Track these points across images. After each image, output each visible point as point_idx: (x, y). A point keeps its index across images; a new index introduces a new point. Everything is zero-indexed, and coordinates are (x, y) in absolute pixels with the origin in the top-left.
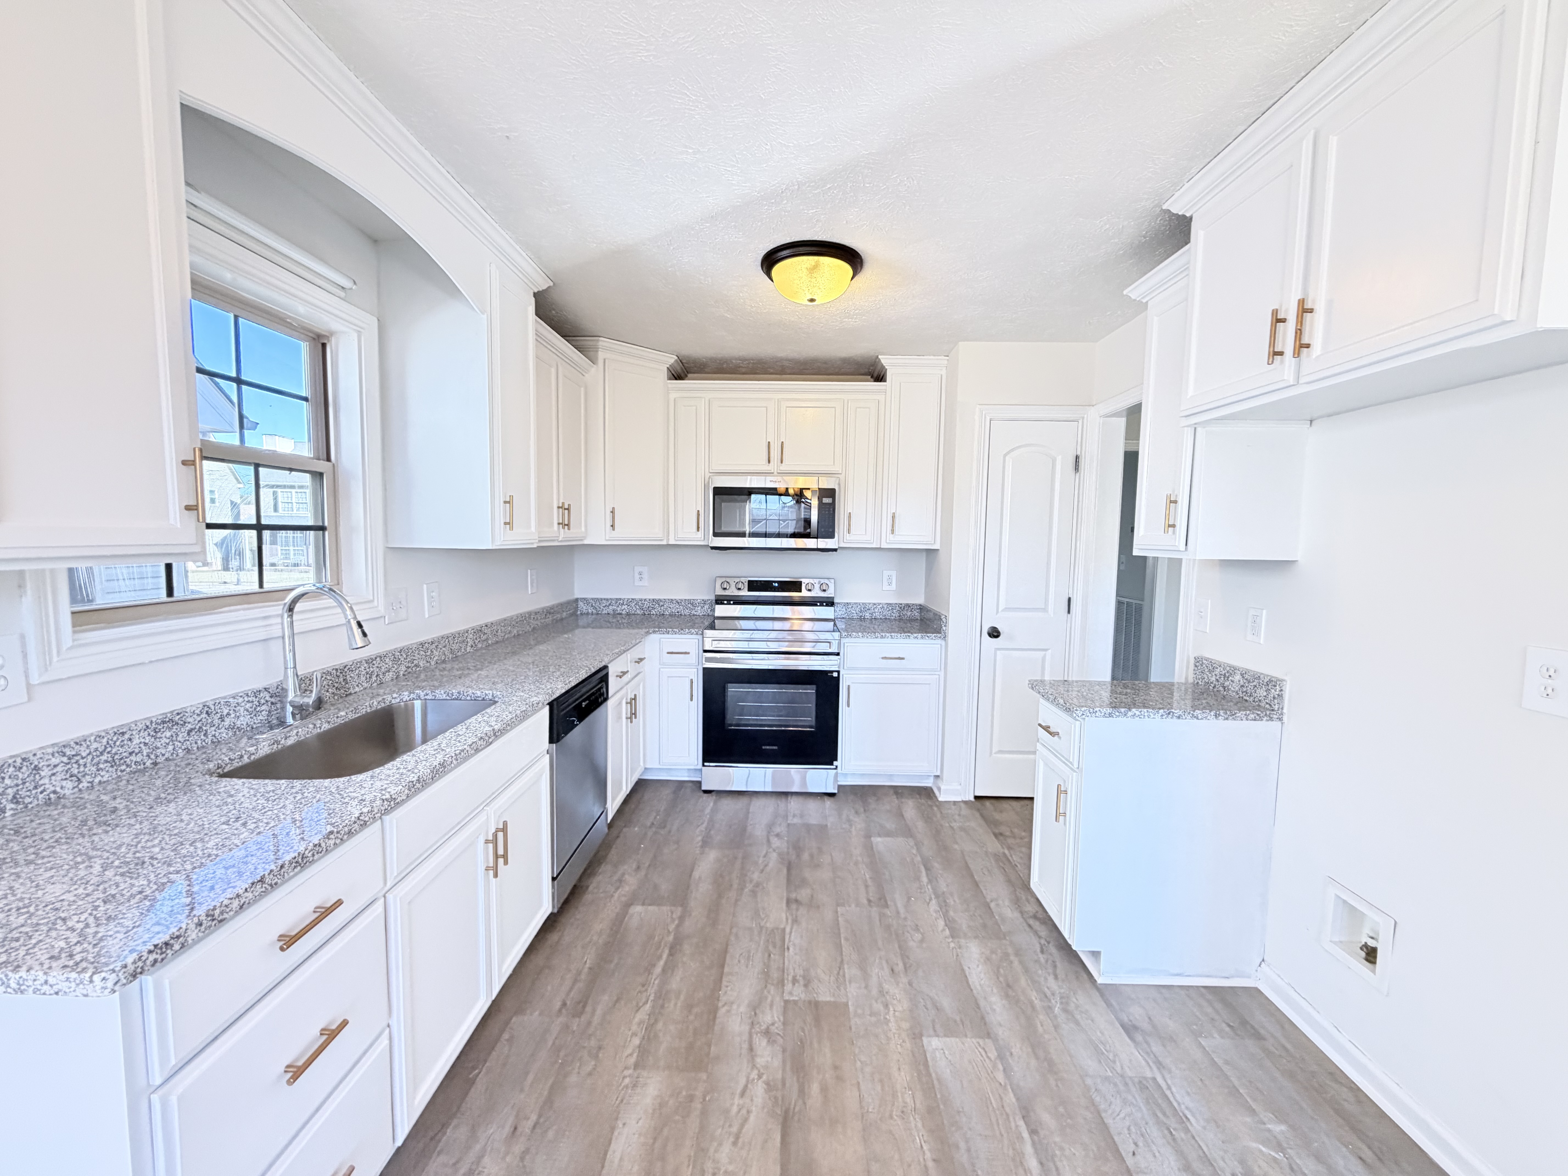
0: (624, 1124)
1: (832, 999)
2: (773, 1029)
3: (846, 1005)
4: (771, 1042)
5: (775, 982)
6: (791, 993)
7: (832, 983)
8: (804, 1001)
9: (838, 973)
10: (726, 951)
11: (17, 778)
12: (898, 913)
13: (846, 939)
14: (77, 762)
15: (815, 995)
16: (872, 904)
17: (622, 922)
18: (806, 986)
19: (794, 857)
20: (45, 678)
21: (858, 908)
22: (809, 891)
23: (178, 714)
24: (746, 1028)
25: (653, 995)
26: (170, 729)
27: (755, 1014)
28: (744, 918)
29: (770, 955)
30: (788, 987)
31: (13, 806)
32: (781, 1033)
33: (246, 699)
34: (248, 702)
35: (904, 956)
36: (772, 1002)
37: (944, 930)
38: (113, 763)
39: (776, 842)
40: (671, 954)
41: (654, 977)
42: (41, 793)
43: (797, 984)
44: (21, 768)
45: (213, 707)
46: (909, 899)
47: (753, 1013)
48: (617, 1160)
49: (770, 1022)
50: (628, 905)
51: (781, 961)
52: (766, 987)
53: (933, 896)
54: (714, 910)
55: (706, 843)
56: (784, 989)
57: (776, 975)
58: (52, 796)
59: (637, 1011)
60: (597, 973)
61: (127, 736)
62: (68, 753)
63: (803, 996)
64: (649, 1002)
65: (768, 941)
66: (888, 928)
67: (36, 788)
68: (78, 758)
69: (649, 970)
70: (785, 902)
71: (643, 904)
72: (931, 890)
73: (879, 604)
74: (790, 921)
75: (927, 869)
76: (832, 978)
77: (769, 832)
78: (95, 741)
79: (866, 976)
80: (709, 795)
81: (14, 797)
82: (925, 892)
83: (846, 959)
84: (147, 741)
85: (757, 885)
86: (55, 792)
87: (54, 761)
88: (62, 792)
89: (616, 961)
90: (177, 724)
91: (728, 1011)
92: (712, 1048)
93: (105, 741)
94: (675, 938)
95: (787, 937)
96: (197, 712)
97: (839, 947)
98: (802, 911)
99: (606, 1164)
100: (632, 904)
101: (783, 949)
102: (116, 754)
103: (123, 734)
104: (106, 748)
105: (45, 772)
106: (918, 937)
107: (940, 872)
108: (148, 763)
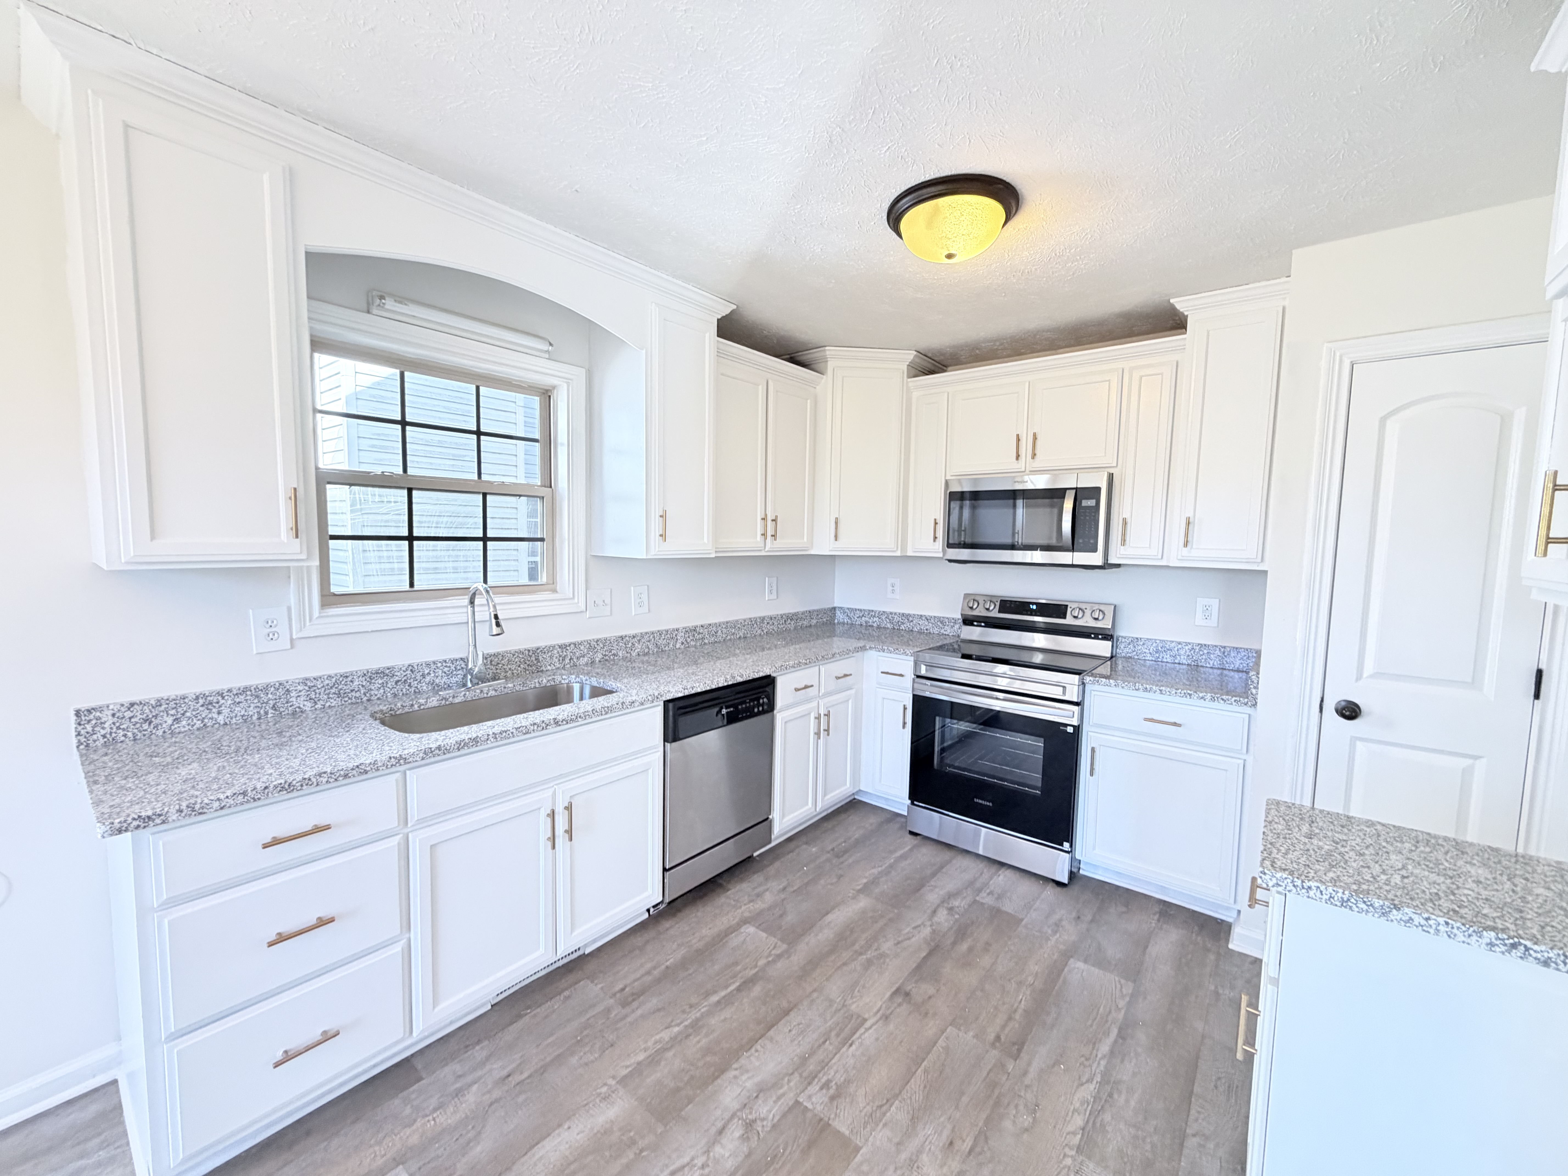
0: (569, 1128)
1: (847, 1133)
2: (758, 1127)
3: (857, 1149)
4: (745, 1138)
5: (805, 1074)
6: (810, 1097)
7: (863, 1114)
8: (816, 1115)
9: (881, 1106)
10: (787, 1012)
11: (275, 694)
12: (1025, 1073)
13: (926, 1071)
14: (314, 691)
15: (832, 1116)
16: (998, 1044)
17: (726, 936)
18: (832, 1098)
19: (949, 942)
20: (300, 635)
21: (975, 1041)
22: (931, 991)
23: (388, 669)
24: (735, 1105)
25: (689, 1021)
26: (382, 678)
27: (757, 1097)
28: (834, 989)
29: (824, 1042)
30: (814, 1088)
31: (273, 712)
32: (762, 1135)
33: (444, 664)
34: (446, 666)
35: (982, 1137)
36: (783, 1095)
37: (1074, 1133)
38: (339, 695)
39: (942, 916)
40: (738, 989)
41: (706, 1003)
42: (291, 706)
43: (824, 1091)
44: (278, 689)
45: (416, 667)
46: (1057, 1063)
47: (755, 1095)
48: (537, 1157)
49: (762, 1116)
50: (745, 921)
51: (830, 1056)
52: (792, 1073)
53: (1098, 1078)
54: (813, 964)
55: (865, 890)
56: (806, 1088)
57: (811, 1067)
58: (297, 709)
59: (666, 1028)
60: (669, 974)
61: (350, 679)
62: (309, 684)
63: (819, 1108)
64: (681, 1026)
65: (838, 1024)
66: (992, 1085)
67: (287, 702)
68: (315, 688)
69: (707, 995)
70: (894, 989)
71: (757, 928)
72: (1102, 1068)
73: (1187, 644)
74: (879, 1015)
75: (1122, 1035)
76: (869, 1108)
77: (943, 902)
78: (327, 679)
79: (910, 1131)
80: (915, 837)
81: (274, 706)
82: (1091, 1066)
83: (904, 1094)
84: (364, 684)
85: (883, 956)
86: (299, 707)
87: (300, 688)
88: (305, 708)
89: (690, 971)
90: (388, 675)
91: (735, 1077)
92: (690, 1106)
93: (334, 680)
94: (756, 974)
95: (862, 1030)
96: (404, 669)
97: (909, 1075)
98: (904, 1009)
99: (529, 1154)
100: (749, 923)
101: (847, 1041)
102: (341, 689)
103: (347, 677)
104: (334, 684)
105: (293, 694)
106: (1026, 1120)
107: (1139, 1050)
108: (365, 699)
